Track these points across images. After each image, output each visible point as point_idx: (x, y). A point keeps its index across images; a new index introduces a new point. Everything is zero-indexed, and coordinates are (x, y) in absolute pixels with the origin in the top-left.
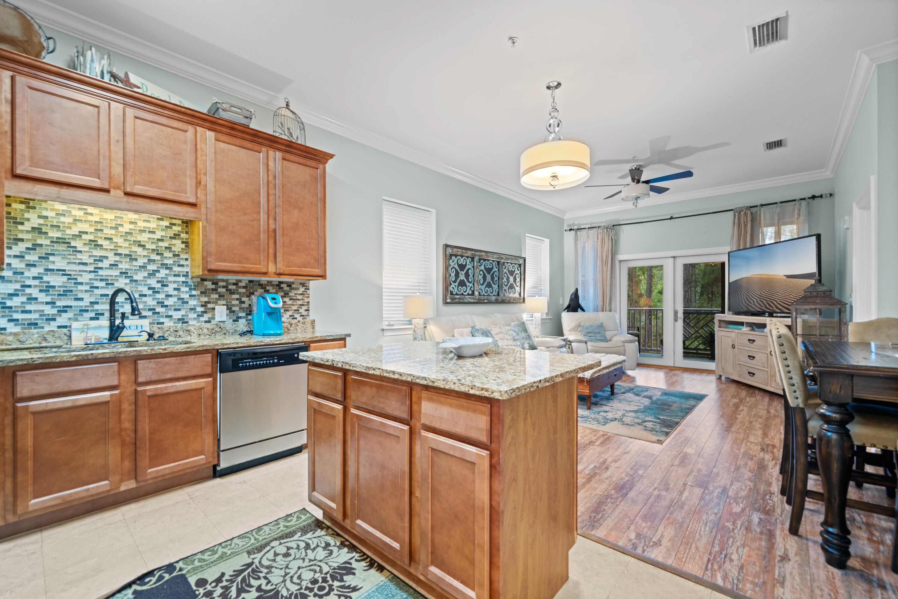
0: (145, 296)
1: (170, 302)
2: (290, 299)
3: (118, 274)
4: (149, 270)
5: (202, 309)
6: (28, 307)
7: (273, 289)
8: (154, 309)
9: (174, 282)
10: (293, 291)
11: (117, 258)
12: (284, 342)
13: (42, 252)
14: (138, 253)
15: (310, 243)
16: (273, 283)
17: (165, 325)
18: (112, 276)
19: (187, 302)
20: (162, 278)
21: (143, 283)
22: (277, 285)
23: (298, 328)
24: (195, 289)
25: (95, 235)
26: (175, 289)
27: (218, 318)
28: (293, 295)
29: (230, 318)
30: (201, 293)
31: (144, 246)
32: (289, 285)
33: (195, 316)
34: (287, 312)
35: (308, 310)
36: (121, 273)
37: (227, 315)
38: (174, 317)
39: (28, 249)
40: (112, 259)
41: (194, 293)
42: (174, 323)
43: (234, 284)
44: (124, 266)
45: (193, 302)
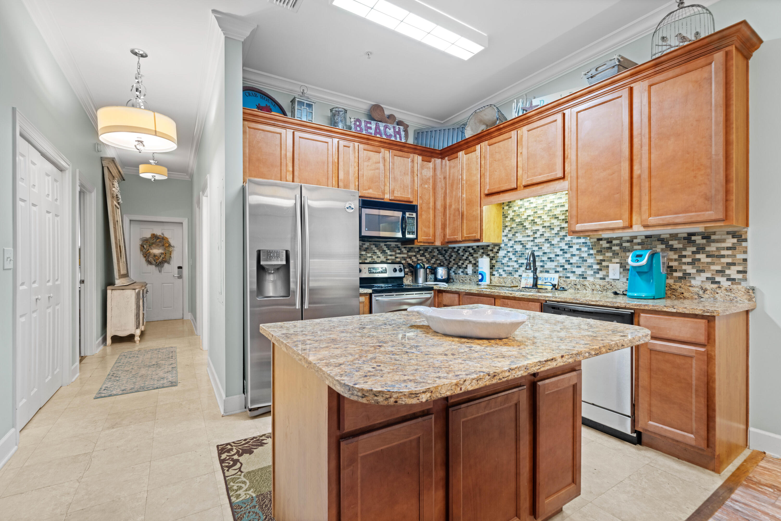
0: (558, 255)
1: (574, 260)
2: (708, 256)
3: (544, 241)
4: (561, 236)
5: (598, 267)
6: (510, 264)
7: (679, 243)
8: (563, 266)
9: (577, 244)
10: (712, 244)
11: (544, 230)
12: (601, 304)
13: (513, 231)
14: (555, 224)
15: (695, 177)
16: (679, 236)
17: (571, 278)
18: (541, 242)
19: (586, 261)
20: (569, 241)
21: (557, 246)
22: (685, 238)
23: (717, 296)
24: (592, 249)
25: (534, 216)
26: (577, 249)
27: (611, 276)
28: (714, 249)
29: (624, 276)
30: (598, 251)
31: (558, 217)
32: (707, 237)
33: (592, 272)
34: (702, 274)
35: (744, 272)
36: (546, 240)
37: (620, 273)
38: (576, 273)
39: (509, 231)
40: (542, 230)
41: (592, 252)
42: (577, 278)
43: (628, 241)
44: (547, 235)
45: (591, 261)
